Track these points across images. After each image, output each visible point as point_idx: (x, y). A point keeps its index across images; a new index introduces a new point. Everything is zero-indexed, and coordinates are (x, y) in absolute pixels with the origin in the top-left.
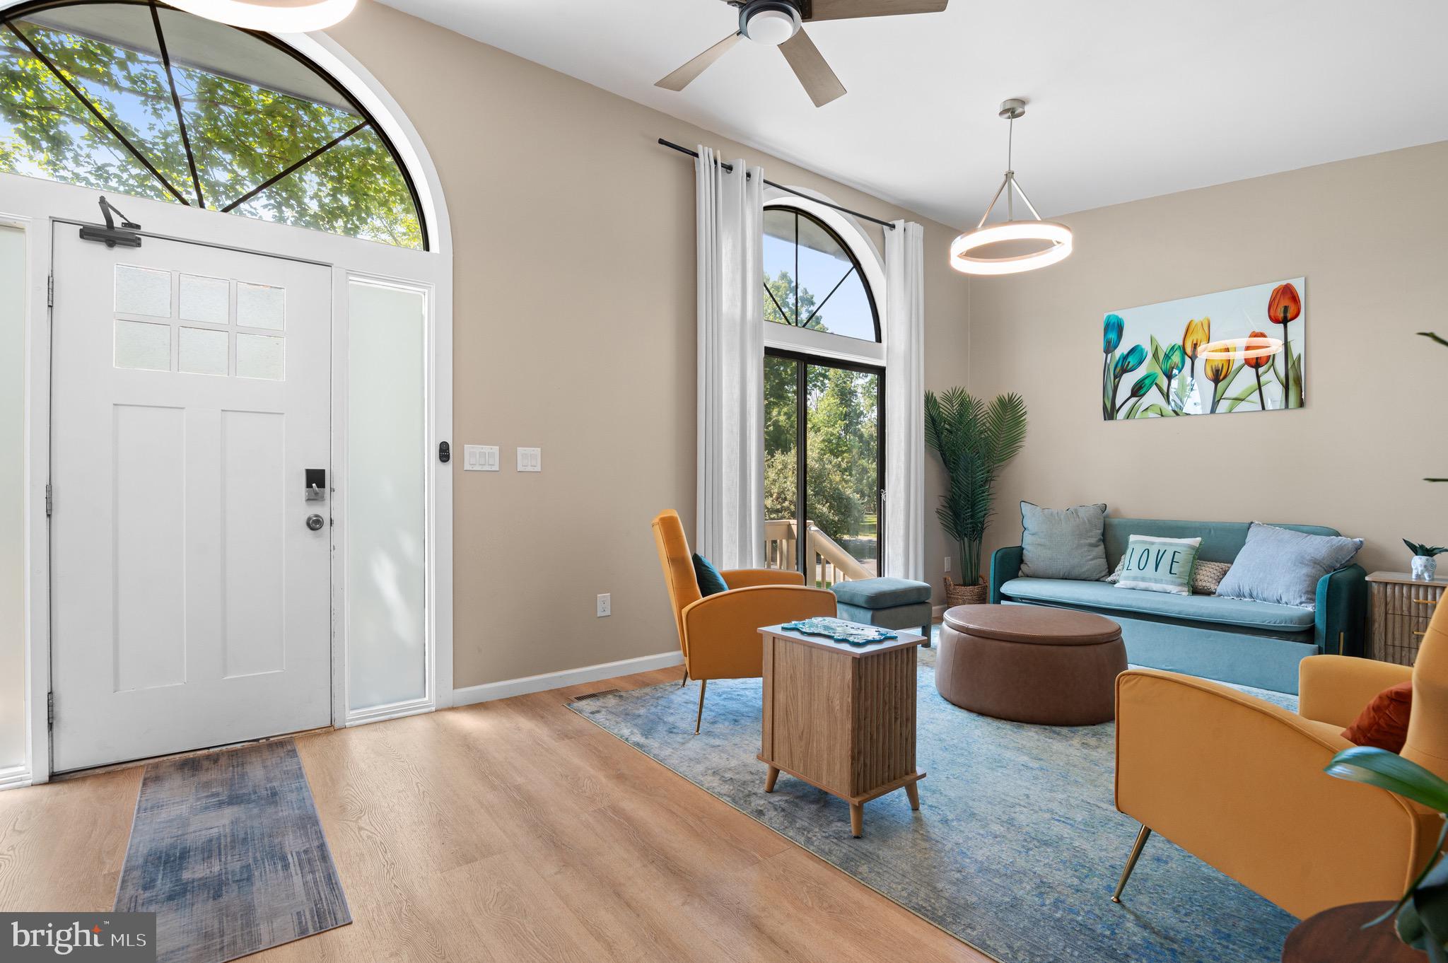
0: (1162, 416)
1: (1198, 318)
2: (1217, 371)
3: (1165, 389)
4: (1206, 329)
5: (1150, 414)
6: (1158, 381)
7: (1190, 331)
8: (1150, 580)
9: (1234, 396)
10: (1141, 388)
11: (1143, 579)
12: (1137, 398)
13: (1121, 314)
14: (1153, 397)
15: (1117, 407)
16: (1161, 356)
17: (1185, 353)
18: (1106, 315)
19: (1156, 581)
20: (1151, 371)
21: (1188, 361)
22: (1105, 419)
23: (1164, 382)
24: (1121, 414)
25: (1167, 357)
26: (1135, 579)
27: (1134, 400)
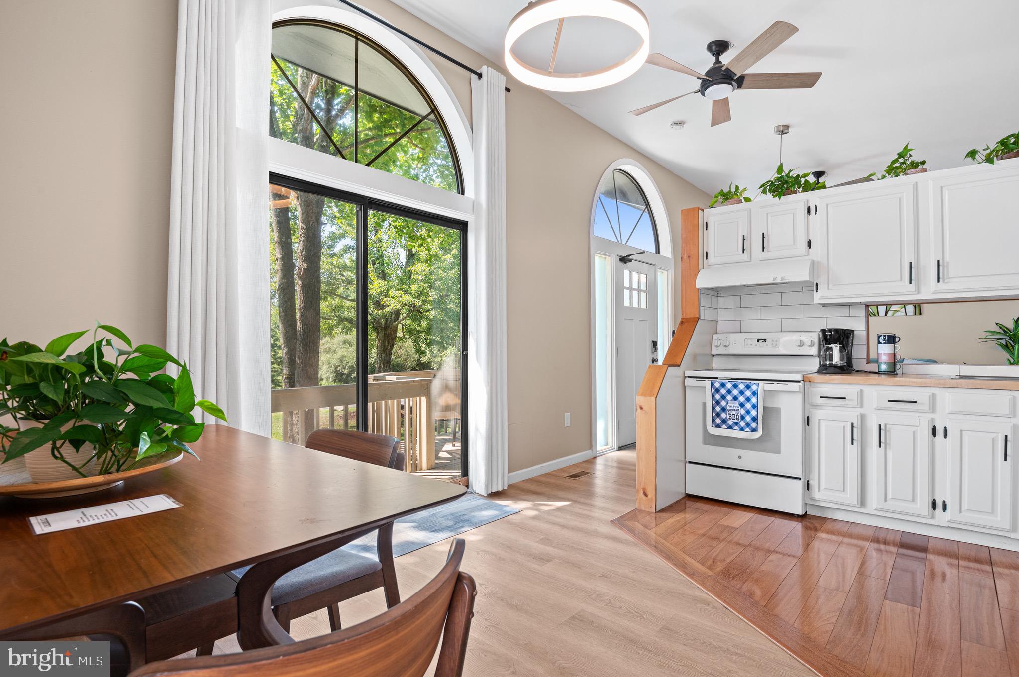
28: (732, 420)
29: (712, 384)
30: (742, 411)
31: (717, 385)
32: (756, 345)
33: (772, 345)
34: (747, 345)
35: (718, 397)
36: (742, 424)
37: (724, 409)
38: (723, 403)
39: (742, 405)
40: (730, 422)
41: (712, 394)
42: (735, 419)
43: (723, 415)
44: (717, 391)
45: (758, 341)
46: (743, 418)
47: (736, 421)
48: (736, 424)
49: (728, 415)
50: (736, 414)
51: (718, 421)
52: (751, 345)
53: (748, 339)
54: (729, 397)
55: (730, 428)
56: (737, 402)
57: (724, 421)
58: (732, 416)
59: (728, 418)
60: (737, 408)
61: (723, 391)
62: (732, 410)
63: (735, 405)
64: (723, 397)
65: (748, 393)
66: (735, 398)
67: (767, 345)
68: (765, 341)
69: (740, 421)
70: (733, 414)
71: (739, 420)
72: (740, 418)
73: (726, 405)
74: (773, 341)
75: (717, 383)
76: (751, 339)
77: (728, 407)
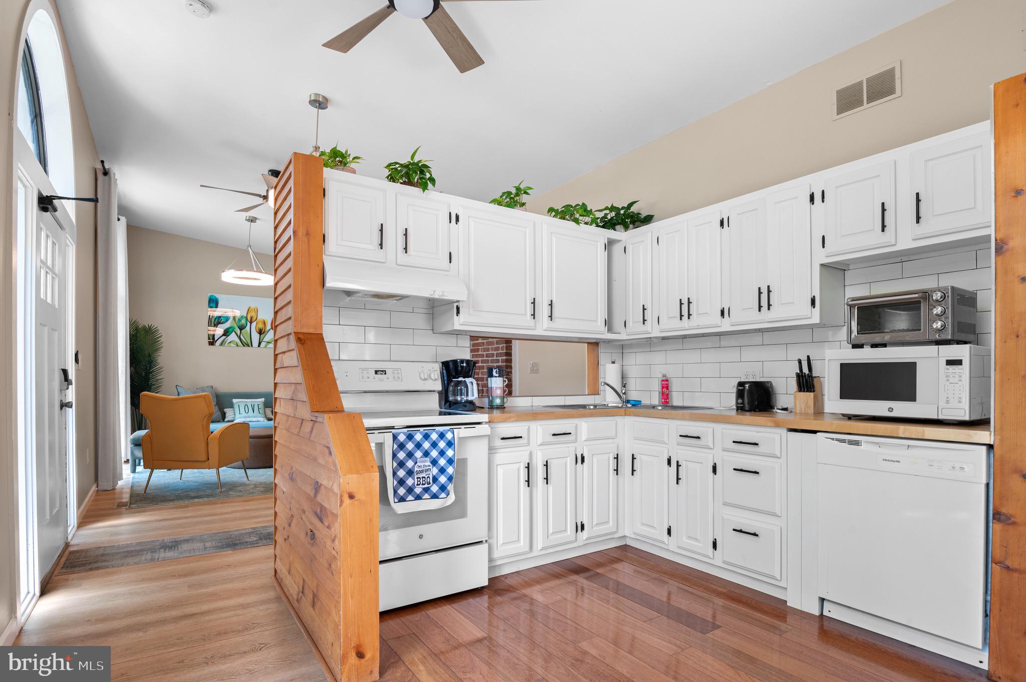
0: (237, 346)
1: (253, 306)
2: (261, 330)
3: (239, 334)
4: (256, 311)
5: (232, 345)
6: (235, 330)
7: (250, 310)
8: (252, 417)
9: (267, 341)
10: (227, 332)
11: (249, 417)
12: (225, 337)
13: (217, 296)
14: (233, 337)
15: (216, 340)
16: (237, 320)
17: (247, 319)
18: (209, 294)
19: (254, 417)
20: (232, 325)
21: (249, 324)
22: (209, 345)
23: (238, 331)
24: (218, 343)
25: (240, 320)
26: (245, 417)
27: (224, 337)
28: (421, 486)
29: (395, 437)
30: (435, 471)
31: (402, 438)
32: (374, 378)
33: (394, 378)
34: (363, 377)
35: (402, 455)
36: (435, 488)
37: (410, 473)
38: (410, 464)
39: (434, 462)
40: (418, 490)
41: (393, 452)
42: (425, 484)
43: (410, 482)
44: (402, 446)
45: (376, 372)
46: (435, 479)
47: (426, 486)
48: (426, 490)
49: (416, 480)
50: (426, 477)
51: (402, 491)
52: (368, 378)
53: (363, 370)
54: (418, 454)
55: (418, 498)
56: (428, 459)
57: (410, 490)
58: (421, 481)
59: (416, 483)
60: (428, 468)
61: (410, 446)
62: (421, 472)
63: (426, 464)
64: (410, 455)
65: (442, 444)
66: (426, 454)
67: (388, 378)
68: (384, 372)
69: (432, 486)
70: (423, 477)
71: (430, 484)
72: (431, 481)
73: (414, 467)
74: (394, 373)
75: (402, 434)
76: (367, 369)
77: (416, 469)
